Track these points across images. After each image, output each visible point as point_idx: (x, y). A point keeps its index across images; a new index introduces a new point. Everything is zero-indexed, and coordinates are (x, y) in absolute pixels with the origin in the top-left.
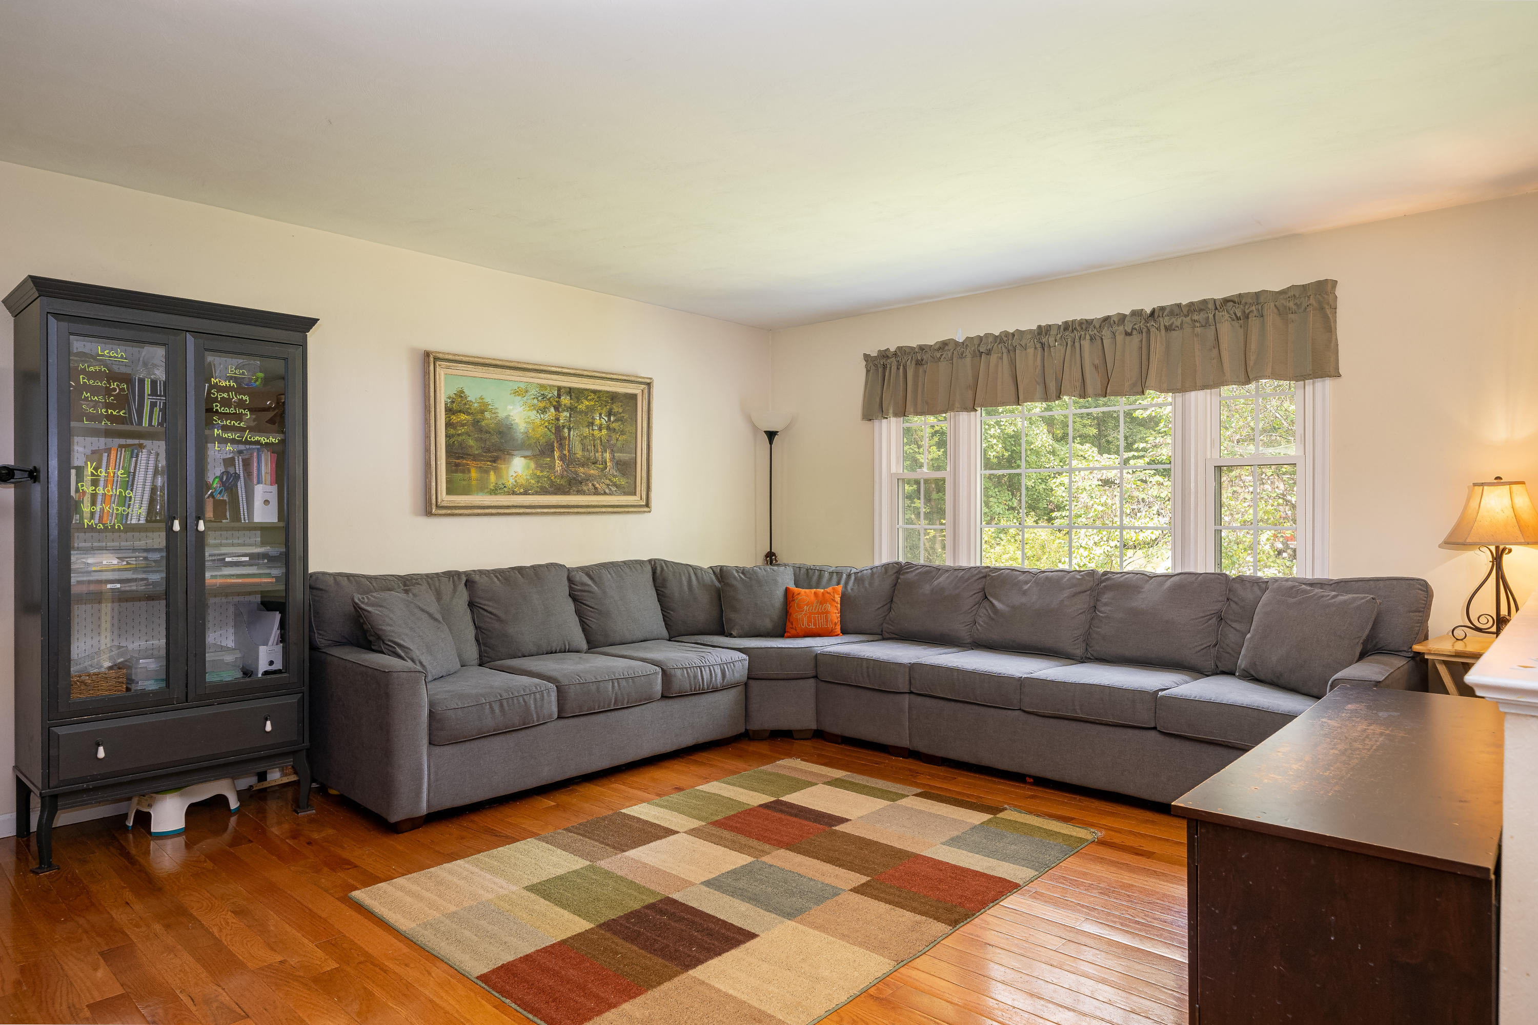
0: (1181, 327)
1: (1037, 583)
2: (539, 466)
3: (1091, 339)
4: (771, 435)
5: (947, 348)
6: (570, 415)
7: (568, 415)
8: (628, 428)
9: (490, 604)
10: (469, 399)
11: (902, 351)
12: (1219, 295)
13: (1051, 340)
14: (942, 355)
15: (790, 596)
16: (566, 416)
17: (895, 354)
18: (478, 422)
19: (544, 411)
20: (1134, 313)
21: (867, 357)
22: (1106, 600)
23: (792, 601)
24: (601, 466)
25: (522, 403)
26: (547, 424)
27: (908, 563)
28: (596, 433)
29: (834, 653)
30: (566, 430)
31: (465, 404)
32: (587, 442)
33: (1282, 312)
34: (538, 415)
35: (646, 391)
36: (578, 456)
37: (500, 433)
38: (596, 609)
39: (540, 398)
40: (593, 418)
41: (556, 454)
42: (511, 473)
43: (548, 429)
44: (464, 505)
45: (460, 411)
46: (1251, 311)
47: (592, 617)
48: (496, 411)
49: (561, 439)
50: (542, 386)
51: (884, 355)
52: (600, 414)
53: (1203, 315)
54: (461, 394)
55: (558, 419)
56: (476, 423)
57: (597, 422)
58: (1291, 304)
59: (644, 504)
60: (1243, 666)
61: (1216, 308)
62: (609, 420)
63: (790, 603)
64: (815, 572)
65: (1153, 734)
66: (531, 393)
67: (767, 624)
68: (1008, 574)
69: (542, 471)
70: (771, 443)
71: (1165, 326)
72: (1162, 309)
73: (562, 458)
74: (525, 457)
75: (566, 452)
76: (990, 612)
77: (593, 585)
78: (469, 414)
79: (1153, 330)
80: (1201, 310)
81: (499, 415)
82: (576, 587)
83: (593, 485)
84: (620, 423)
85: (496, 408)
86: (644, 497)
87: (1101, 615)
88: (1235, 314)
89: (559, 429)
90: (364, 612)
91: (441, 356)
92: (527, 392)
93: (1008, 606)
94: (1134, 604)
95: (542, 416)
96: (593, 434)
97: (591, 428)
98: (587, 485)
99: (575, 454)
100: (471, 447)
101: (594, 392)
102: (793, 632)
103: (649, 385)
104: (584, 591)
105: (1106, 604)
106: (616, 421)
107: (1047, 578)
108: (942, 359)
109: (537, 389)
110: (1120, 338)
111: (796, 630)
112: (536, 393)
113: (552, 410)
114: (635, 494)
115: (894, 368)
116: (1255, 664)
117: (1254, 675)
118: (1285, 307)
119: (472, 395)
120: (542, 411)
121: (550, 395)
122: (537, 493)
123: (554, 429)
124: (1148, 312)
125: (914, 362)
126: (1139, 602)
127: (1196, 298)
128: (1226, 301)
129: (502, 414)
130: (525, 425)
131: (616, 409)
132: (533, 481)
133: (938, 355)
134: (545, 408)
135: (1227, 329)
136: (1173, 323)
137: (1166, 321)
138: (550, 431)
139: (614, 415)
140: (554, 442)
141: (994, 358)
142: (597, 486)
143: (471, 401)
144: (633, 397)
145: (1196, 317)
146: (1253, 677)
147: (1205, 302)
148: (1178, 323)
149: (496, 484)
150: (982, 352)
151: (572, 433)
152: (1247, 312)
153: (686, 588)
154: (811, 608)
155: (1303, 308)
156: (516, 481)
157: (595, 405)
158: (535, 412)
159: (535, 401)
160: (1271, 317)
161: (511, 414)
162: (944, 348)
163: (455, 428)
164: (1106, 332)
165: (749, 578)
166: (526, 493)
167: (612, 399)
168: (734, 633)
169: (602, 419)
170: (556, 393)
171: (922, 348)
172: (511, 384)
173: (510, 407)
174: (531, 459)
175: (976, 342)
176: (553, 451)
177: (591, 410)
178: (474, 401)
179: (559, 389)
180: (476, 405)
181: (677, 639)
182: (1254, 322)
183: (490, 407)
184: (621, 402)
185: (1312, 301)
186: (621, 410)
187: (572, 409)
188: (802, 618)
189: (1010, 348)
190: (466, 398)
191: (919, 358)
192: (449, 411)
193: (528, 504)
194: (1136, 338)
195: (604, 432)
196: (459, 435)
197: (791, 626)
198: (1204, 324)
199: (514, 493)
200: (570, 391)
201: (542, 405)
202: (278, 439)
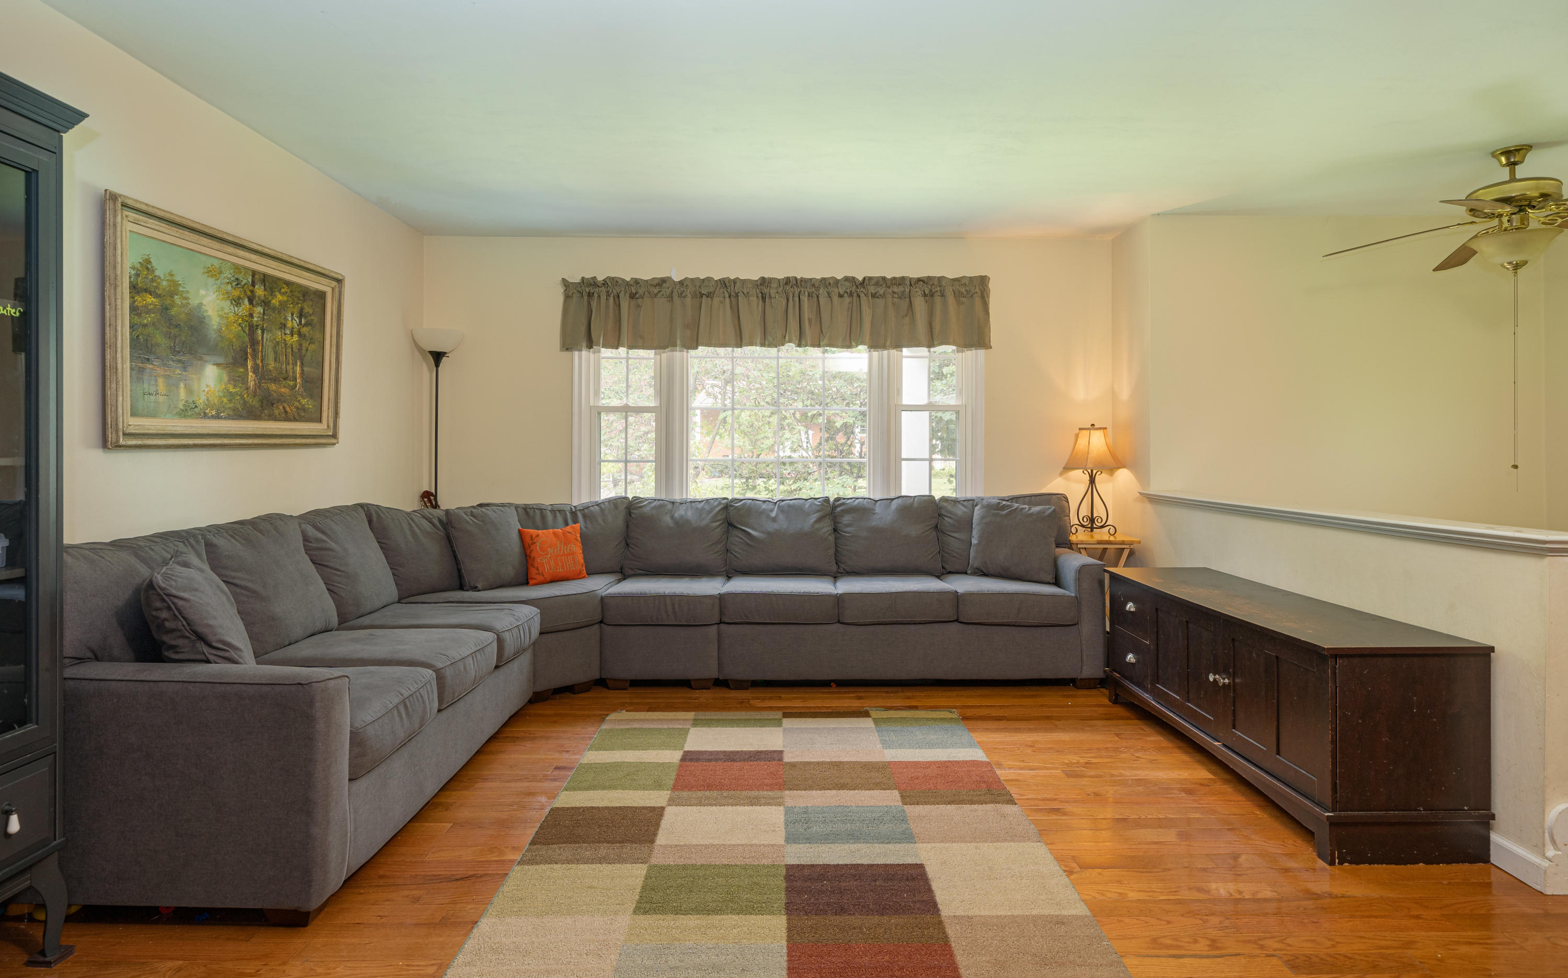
0: (883, 296)
1: (781, 509)
2: (233, 380)
3: (809, 295)
4: (438, 357)
5: (664, 285)
6: (264, 310)
7: (262, 311)
8: (318, 335)
9: (239, 574)
10: (157, 273)
11: (611, 283)
12: (915, 274)
13: (773, 292)
14: (659, 292)
15: (528, 540)
16: (259, 313)
17: (605, 283)
18: (167, 309)
19: (237, 302)
20: (846, 279)
21: (565, 282)
22: (847, 522)
23: (532, 544)
24: (291, 383)
25: (215, 287)
26: (240, 321)
27: (635, 497)
28: (288, 338)
29: (625, 594)
30: (259, 332)
31: (152, 280)
32: (279, 348)
33: (958, 295)
34: (232, 308)
35: (337, 290)
36: (270, 367)
37: (191, 328)
38: (342, 571)
39: (234, 284)
40: (286, 319)
41: (250, 364)
42: (204, 387)
43: (242, 327)
44: (155, 432)
45: (146, 290)
46: (937, 291)
47: (340, 583)
48: (188, 295)
49: (254, 342)
50: (237, 268)
51: (592, 283)
52: (292, 315)
53: (901, 289)
54: (146, 265)
55: (251, 315)
56: (165, 309)
57: (289, 325)
58: (963, 290)
59: (331, 434)
60: (975, 566)
61: (911, 285)
62: (300, 321)
63: (529, 546)
64: (535, 511)
65: (955, 627)
66: (225, 275)
67: (509, 571)
68: (751, 504)
69: (235, 386)
70: (437, 365)
71: (872, 293)
72: (870, 278)
73: (255, 369)
74: (218, 365)
75: (259, 362)
76: (746, 540)
77: (328, 540)
78: (157, 296)
79: (862, 295)
80: (900, 284)
81: (191, 302)
82: (310, 544)
83: (283, 407)
84: (310, 327)
85: (187, 292)
86: (331, 425)
87: (847, 535)
88: (924, 291)
89: (252, 328)
90: (176, 600)
91: (130, 202)
92: (221, 272)
93: (763, 532)
94: (874, 523)
95: (236, 309)
96: (285, 340)
97: (283, 331)
98: (278, 408)
99: (268, 365)
100: (158, 345)
101: (288, 283)
102: (540, 578)
103: (339, 281)
104: (321, 549)
105: (848, 525)
106: (306, 324)
107: (789, 506)
108: (659, 295)
109: (232, 271)
110: (835, 298)
111: (543, 576)
112: (230, 276)
113: (246, 302)
114: (320, 421)
115: (603, 297)
116: (985, 563)
117: (984, 571)
118: (959, 291)
119: (161, 270)
120: (235, 301)
121: (244, 281)
122: (229, 417)
123: (247, 328)
124: (861, 279)
125: (628, 295)
126: (875, 522)
127: (898, 275)
128: (919, 280)
129: (194, 302)
130: (218, 320)
131: (307, 310)
132: (225, 400)
133: (656, 291)
134: (239, 298)
135: (919, 304)
136: (877, 292)
137: (872, 289)
138: (244, 332)
139: (306, 317)
140: (247, 346)
141: (716, 300)
142: (288, 409)
143: (159, 277)
144: (322, 295)
145: (896, 290)
146: (983, 573)
147: (903, 278)
148: (881, 292)
149: (186, 402)
150: (703, 294)
151: (265, 336)
152: (933, 291)
153: (411, 538)
154: (556, 550)
155: (971, 294)
156: (208, 400)
157: (288, 301)
158: (228, 302)
159: (229, 287)
160: (951, 299)
161: (204, 302)
162: (662, 285)
163: (139, 315)
164: (822, 291)
165: (483, 521)
166: (217, 417)
167: (304, 296)
168: (480, 586)
169: (294, 321)
170: (250, 280)
171: (637, 282)
172: (204, 258)
173: (203, 292)
174: (224, 368)
175: (698, 284)
176: (246, 359)
177: (283, 306)
178: (162, 277)
179: (254, 273)
180: (164, 283)
181: (412, 599)
182: (938, 299)
183: (181, 289)
184: (311, 300)
185: (977, 290)
186: (311, 312)
187: (266, 303)
188: (545, 563)
189: (733, 294)
190: (153, 271)
191: (634, 291)
192: (135, 289)
193: (224, 432)
194: (847, 300)
195: (296, 338)
196: (145, 326)
197: (537, 572)
198: (900, 296)
199: (205, 416)
200: (265, 279)
201: (236, 293)
202: (20, 311)
